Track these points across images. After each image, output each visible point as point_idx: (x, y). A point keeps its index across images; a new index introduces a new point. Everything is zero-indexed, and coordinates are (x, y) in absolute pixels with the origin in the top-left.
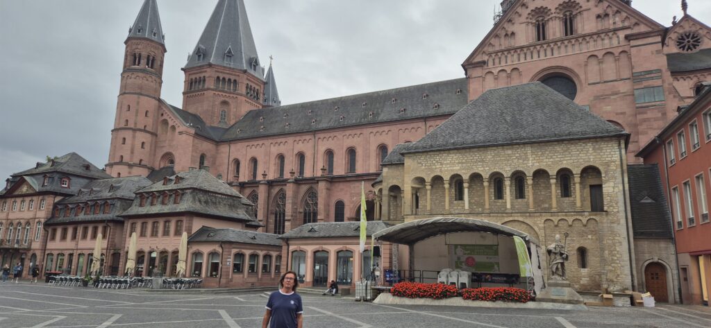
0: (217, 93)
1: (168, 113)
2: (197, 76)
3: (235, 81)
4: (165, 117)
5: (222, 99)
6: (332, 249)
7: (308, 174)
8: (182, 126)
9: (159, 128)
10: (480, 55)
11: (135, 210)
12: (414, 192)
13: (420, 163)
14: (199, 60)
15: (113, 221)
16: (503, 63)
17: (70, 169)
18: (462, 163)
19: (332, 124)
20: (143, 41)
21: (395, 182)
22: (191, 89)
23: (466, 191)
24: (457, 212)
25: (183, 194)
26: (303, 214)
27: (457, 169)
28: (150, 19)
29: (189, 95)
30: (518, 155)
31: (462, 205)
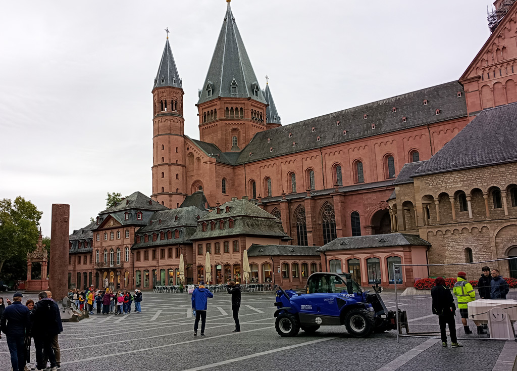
0: (227, 122)
1: (193, 147)
2: (210, 110)
3: (241, 109)
4: (191, 150)
5: (233, 127)
6: (362, 257)
7: (318, 186)
8: (205, 157)
9: (187, 160)
10: (474, 71)
11: (199, 235)
12: (425, 206)
13: (428, 183)
14: (209, 95)
15: (184, 244)
16: (498, 76)
17: (140, 206)
18: (463, 181)
19: (336, 139)
20: (167, 89)
21: (407, 199)
22: (205, 122)
23: (469, 203)
24: (463, 221)
25: (235, 221)
26: (322, 225)
27: (459, 186)
28: (170, 69)
29: (204, 127)
30: (511, 171)
31: (467, 215)
